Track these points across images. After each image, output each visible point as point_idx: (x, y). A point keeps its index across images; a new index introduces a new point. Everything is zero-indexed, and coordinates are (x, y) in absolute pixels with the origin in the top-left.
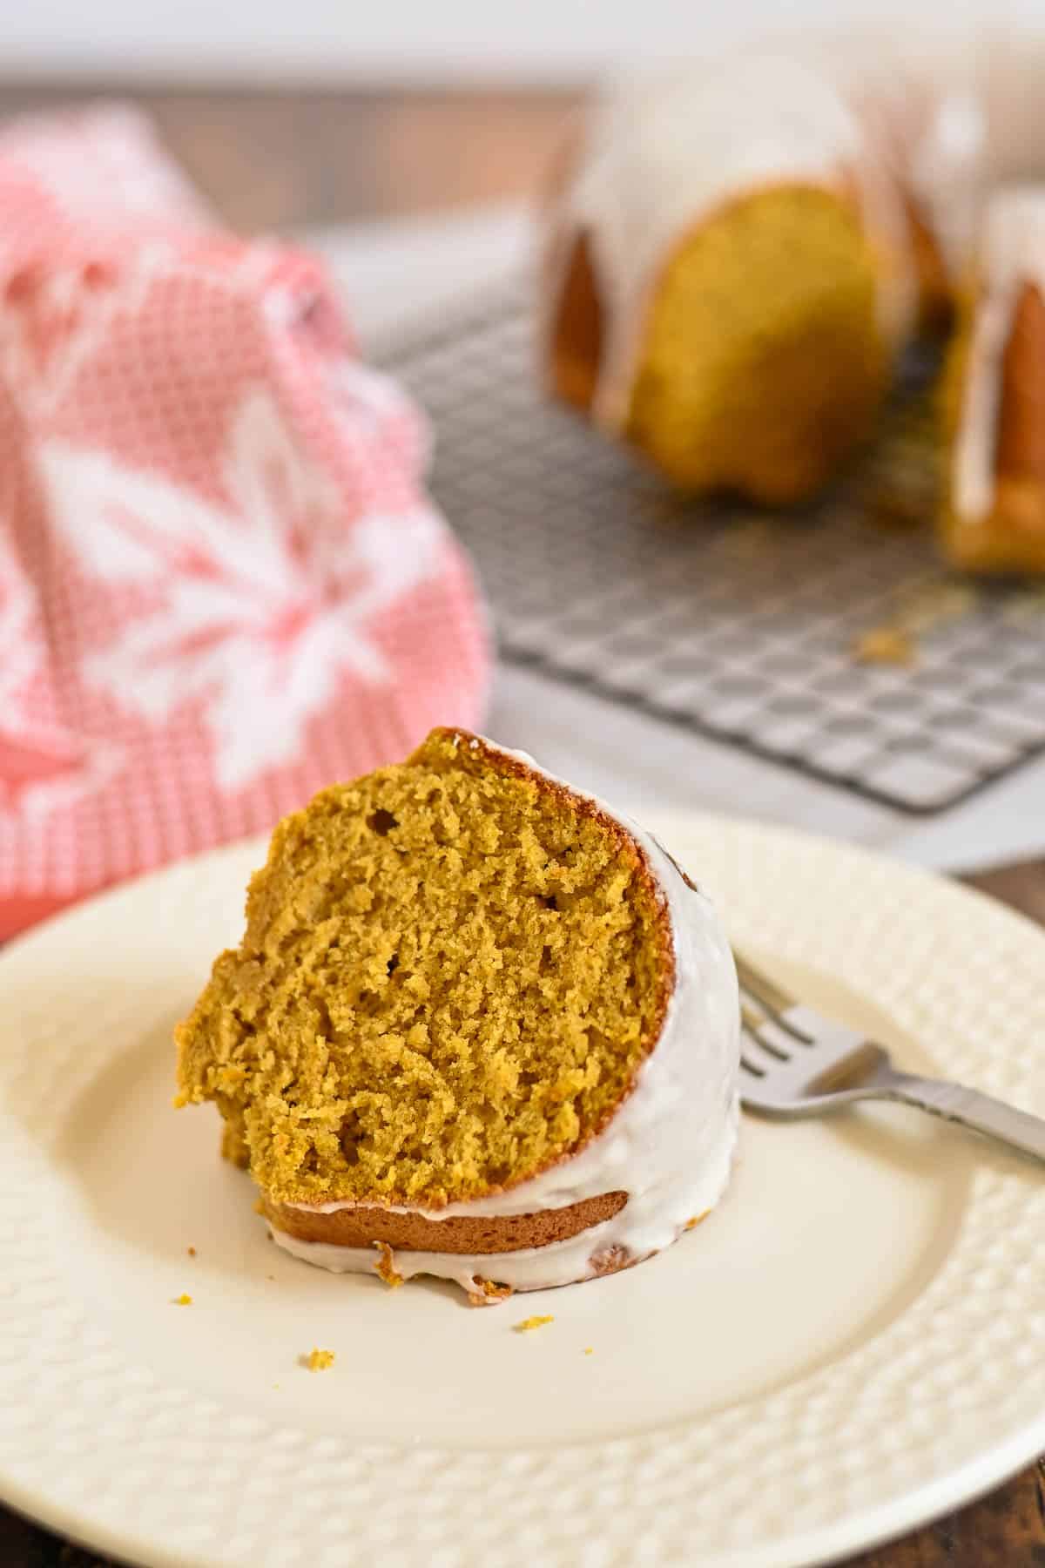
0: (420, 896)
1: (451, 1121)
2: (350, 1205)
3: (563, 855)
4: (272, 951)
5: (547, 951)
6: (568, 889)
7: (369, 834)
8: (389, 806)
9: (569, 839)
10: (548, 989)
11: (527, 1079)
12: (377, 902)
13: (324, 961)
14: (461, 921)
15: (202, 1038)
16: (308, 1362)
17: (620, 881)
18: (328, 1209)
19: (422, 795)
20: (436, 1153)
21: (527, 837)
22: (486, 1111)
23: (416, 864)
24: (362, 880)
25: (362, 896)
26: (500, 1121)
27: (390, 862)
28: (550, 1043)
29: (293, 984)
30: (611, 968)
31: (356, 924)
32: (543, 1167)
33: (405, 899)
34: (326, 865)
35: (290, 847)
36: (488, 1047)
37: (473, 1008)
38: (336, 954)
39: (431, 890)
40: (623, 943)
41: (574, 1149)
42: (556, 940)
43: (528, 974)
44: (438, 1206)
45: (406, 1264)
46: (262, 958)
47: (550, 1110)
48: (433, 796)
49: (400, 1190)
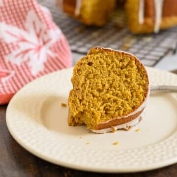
0: (101, 73)
1: (122, 103)
2: (111, 120)
3: (121, 61)
4: (80, 88)
5: (125, 75)
6: (125, 65)
7: (89, 66)
8: (91, 61)
9: (122, 58)
10: (129, 80)
11: (132, 93)
12: (94, 76)
13: (89, 87)
14: (109, 75)
15: (74, 104)
16: (115, 144)
17: (134, 62)
18: (108, 122)
19: (96, 58)
20: (122, 108)
21: (116, 60)
22: (127, 100)
23: (98, 68)
24: (90, 73)
25: (91, 76)
26: (130, 101)
27: (94, 69)
28: (132, 88)
29: (86, 91)
30: (137, 74)
31: (92, 80)
32: (140, 104)
33: (99, 74)
34: (84, 73)
35: (77, 71)
36: (123, 91)
37: (118, 86)
38: (91, 85)
39: (102, 71)
40: (137, 70)
41: (143, 100)
42: (127, 73)
43: (124, 79)
44: (127, 115)
45: (116, 128)
46: (79, 89)
47: (137, 96)
48: (97, 58)
49: (119, 115)
